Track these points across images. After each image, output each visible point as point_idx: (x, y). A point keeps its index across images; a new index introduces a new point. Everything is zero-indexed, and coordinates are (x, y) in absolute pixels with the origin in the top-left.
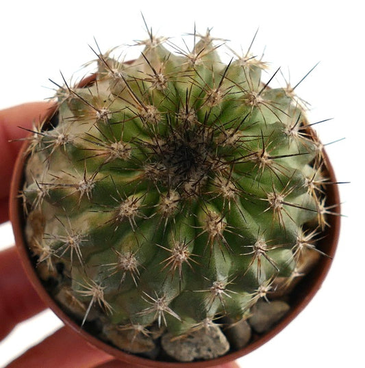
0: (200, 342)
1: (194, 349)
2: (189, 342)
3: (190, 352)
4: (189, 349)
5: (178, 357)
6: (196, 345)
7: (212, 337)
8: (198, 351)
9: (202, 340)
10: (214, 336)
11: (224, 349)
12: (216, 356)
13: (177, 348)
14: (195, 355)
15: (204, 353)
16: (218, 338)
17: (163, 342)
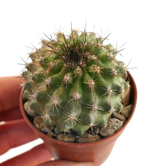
0: (113, 126)
1: (112, 129)
2: (109, 128)
3: (112, 131)
4: (111, 130)
5: (108, 135)
6: (112, 128)
7: (115, 122)
8: (114, 129)
9: (113, 125)
10: (116, 121)
11: (122, 123)
12: (120, 127)
13: (107, 132)
14: (114, 131)
15: (116, 128)
16: (117, 121)
17: (101, 134)
